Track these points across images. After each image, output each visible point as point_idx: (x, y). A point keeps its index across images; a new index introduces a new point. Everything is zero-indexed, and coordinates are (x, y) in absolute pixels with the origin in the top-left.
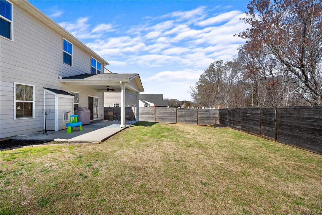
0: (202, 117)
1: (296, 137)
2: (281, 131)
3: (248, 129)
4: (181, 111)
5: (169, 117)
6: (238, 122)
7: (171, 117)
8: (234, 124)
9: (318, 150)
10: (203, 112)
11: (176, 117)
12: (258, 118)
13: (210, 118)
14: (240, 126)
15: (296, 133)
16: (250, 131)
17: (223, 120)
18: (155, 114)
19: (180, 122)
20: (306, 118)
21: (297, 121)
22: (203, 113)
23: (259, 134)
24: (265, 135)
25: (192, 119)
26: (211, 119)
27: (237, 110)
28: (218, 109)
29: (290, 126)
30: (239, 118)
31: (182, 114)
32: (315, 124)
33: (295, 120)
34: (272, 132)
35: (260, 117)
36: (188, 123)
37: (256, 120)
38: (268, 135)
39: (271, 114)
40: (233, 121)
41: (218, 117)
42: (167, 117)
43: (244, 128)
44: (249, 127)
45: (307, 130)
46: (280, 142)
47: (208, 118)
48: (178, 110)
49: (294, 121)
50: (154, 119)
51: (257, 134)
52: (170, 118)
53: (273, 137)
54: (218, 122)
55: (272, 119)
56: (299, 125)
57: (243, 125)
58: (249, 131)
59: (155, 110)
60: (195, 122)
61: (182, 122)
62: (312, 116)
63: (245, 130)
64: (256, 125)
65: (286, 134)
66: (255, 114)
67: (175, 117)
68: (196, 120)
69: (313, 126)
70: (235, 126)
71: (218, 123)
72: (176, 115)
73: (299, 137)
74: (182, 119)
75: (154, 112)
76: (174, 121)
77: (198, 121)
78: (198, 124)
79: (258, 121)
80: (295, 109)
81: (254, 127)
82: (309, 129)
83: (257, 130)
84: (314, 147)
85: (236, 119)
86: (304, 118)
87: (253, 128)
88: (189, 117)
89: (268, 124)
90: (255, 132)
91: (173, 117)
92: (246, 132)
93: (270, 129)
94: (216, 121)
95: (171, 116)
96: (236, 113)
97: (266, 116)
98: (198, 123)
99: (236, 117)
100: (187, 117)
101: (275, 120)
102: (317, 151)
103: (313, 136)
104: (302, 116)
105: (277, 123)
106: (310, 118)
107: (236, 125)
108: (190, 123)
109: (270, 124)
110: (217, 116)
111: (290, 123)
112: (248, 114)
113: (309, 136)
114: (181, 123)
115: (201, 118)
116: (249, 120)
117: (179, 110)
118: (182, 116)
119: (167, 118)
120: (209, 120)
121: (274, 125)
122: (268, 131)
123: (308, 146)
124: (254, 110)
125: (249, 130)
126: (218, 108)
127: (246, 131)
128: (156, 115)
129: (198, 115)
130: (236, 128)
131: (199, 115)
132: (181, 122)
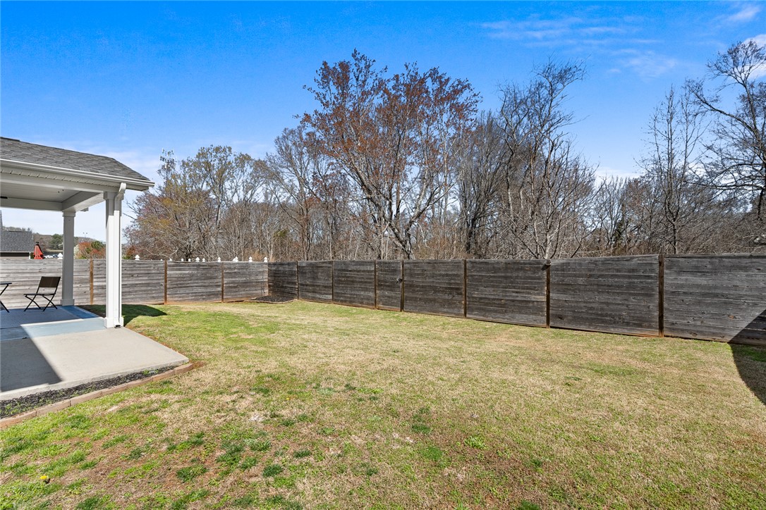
0: (233, 282)
1: (431, 300)
2: (411, 295)
3: (350, 298)
4: (180, 270)
5: (143, 288)
6: (325, 287)
7: (149, 288)
8: (315, 292)
9: (456, 312)
10: (236, 270)
11: (166, 286)
12: (371, 279)
13: (250, 282)
14: (330, 294)
15: (431, 295)
16: (354, 302)
17: (282, 287)
18: (92, 281)
19: (176, 299)
20: (443, 276)
21: (431, 280)
22: (235, 272)
23: (372, 304)
24: (383, 304)
25: (209, 290)
26: (253, 286)
27: (324, 265)
28: (266, 264)
29: (423, 287)
30: (327, 280)
31: (182, 278)
32: (453, 281)
33: (429, 278)
34: (396, 298)
35: (375, 275)
36: (198, 300)
37: (366, 282)
38: (388, 303)
39: (395, 271)
40: (313, 286)
41: (267, 280)
42: (136, 289)
43: (340, 297)
44: (351, 294)
45: (444, 291)
46: (407, 312)
47: (246, 284)
48: (170, 266)
49: (427, 280)
50: (89, 296)
51: (368, 304)
52: (145, 291)
53: (396, 306)
54: (266, 292)
55: (396, 279)
56: (435, 285)
57: (337, 293)
58: (351, 302)
59: (92, 268)
60: (215, 295)
61: (183, 297)
62: (450, 273)
63: (342, 301)
64: (366, 290)
65: (416, 298)
66: (364, 271)
67: (163, 288)
68: (220, 289)
69: (450, 284)
70: (318, 296)
71: (267, 294)
72: (166, 282)
73: (435, 300)
74: (182, 291)
75: (87, 276)
76: (158, 297)
77: (223, 291)
78: (223, 300)
79: (370, 283)
80: (429, 263)
81: (362, 293)
82: (446, 288)
83: (368, 298)
84: (451, 311)
85: (320, 282)
86: (440, 275)
87: (360, 295)
88: (200, 284)
89: (389, 286)
90: (365, 301)
91: (155, 285)
92: (344, 303)
93: (392, 294)
94: (263, 289)
95: (148, 285)
96: (320, 270)
97: (386, 274)
98: (224, 297)
99: (319, 279)
100: (196, 285)
101: (401, 280)
102: (455, 314)
103: (450, 297)
104: (438, 272)
105: (403, 284)
106: (447, 275)
107: (321, 294)
108: (203, 299)
109: (392, 287)
110: (265, 278)
111: (423, 282)
112: (350, 271)
113: (446, 297)
114: (180, 301)
115: (231, 285)
116: (353, 282)
117: (173, 266)
118: (182, 282)
119: (136, 291)
120: (248, 289)
121: (399, 287)
122: (389, 297)
123: (445, 310)
124: (363, 265)
125: (352, 299)
126: (266, 261)
127: (345, 301)
128: (95, 284)
129: (223, 278)
130: (320, 299)
131: (226, 278)
132: (180, 297)
